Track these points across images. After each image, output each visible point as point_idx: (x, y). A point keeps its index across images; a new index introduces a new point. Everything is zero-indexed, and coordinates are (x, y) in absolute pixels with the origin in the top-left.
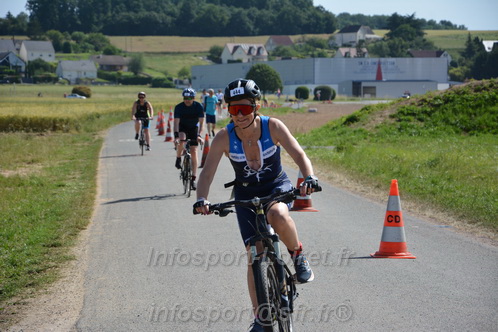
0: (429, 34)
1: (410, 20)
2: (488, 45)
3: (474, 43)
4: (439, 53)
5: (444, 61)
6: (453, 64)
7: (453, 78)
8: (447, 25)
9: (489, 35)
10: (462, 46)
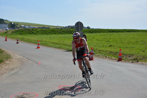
0: (5, 21)
1: (2, 19)
2: (13, 23)
3: (11, 23)
4: (6, 24)
5: (7, 25)
6: (8, 25)
7: (8, 27)
8: (7, 20)
9: (13, 22)
10: (9, 23)
